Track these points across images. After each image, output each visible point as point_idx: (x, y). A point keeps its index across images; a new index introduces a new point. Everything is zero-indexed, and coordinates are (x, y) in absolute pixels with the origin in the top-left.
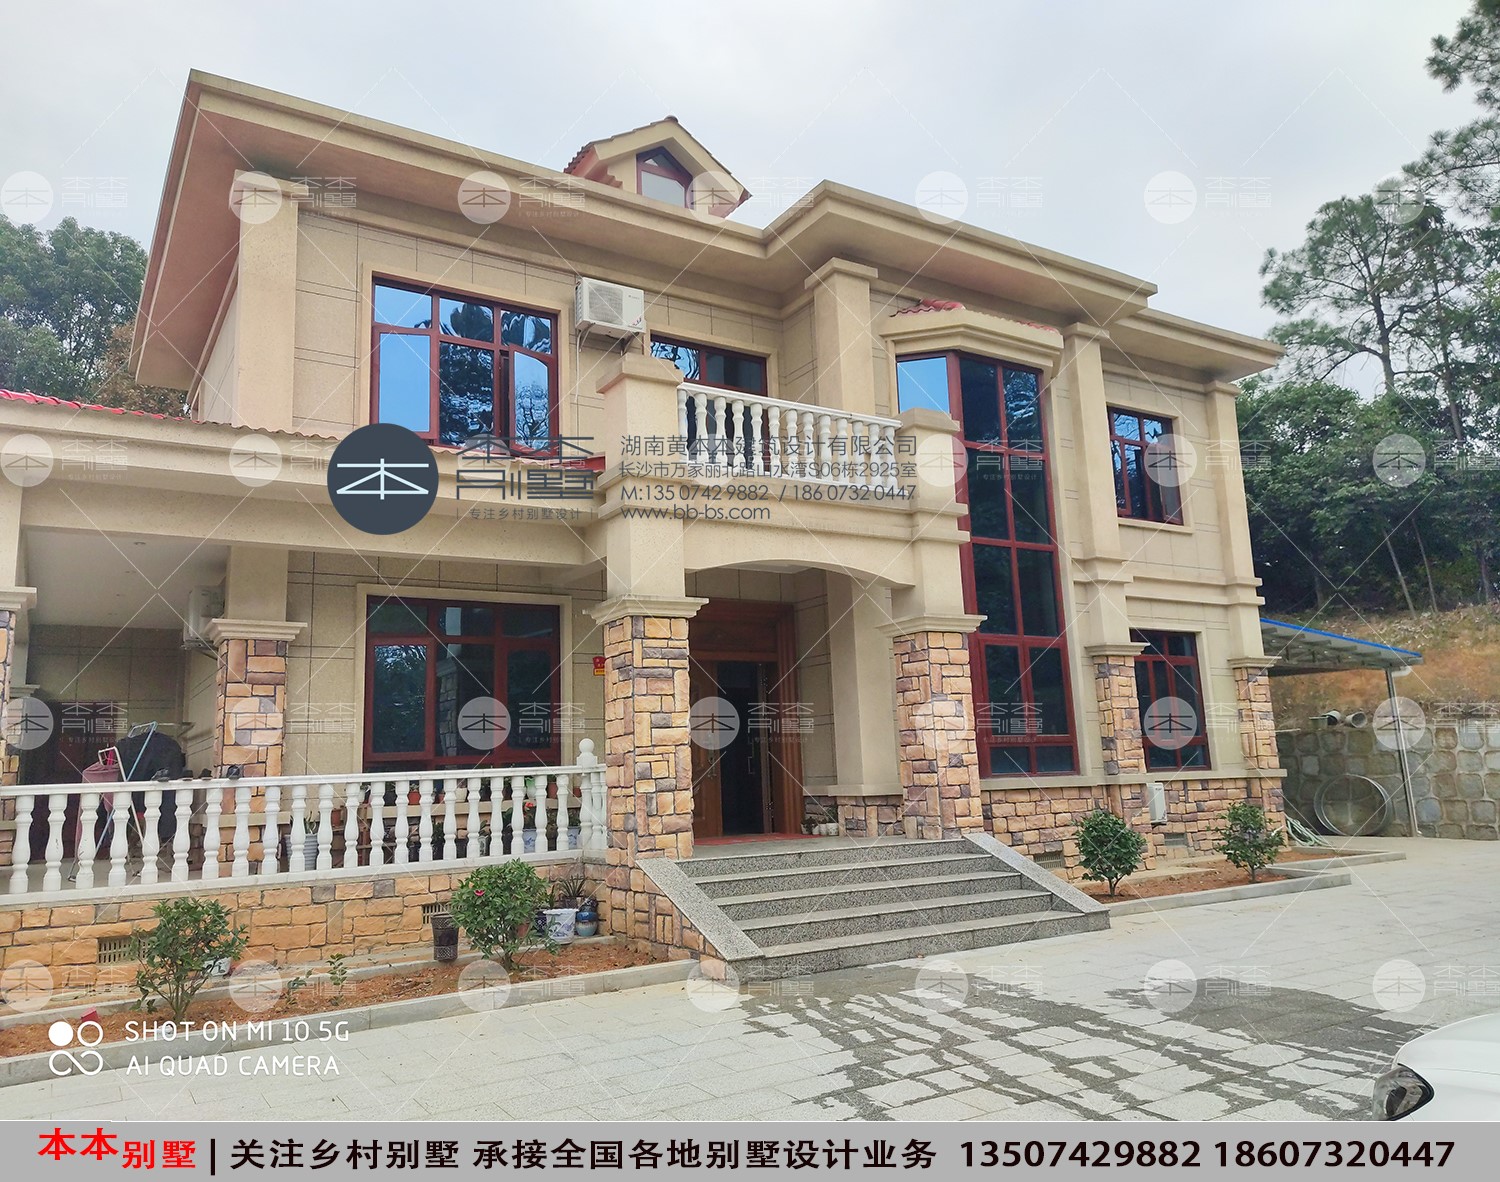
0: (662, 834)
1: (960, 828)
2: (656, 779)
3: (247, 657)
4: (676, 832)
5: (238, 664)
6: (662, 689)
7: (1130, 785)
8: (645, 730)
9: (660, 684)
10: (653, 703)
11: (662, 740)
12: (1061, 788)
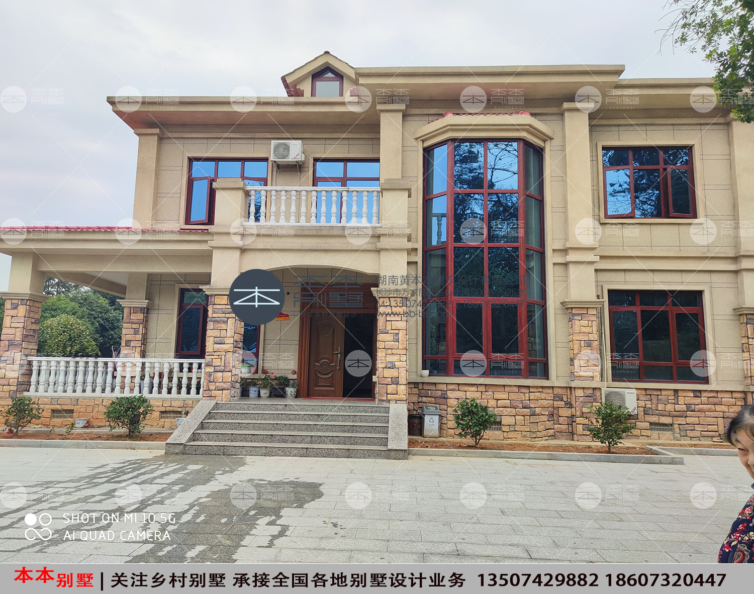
0: (215, 390)
1: (389, 400)
2: (215, 366)
3: (131, 313)
4: (222, 390)
5: (128, 316)
6: (221, 327)
7: (584, 388)
8: (211, 345)
9: (220, 325)
10: (217, 333)
11: (218, 350)
12: (504, 385)
